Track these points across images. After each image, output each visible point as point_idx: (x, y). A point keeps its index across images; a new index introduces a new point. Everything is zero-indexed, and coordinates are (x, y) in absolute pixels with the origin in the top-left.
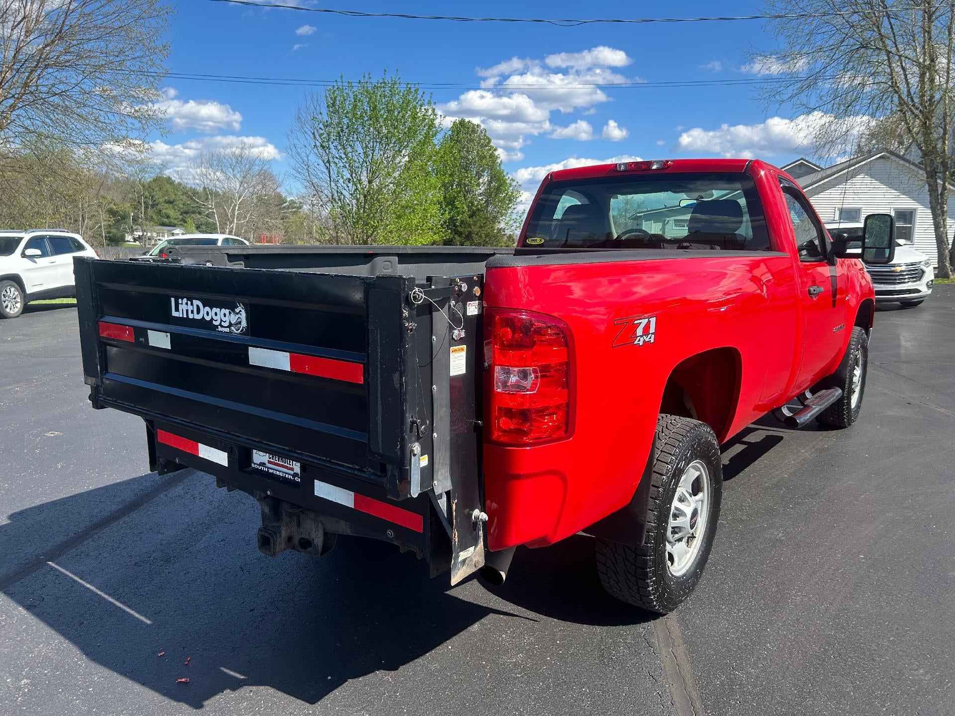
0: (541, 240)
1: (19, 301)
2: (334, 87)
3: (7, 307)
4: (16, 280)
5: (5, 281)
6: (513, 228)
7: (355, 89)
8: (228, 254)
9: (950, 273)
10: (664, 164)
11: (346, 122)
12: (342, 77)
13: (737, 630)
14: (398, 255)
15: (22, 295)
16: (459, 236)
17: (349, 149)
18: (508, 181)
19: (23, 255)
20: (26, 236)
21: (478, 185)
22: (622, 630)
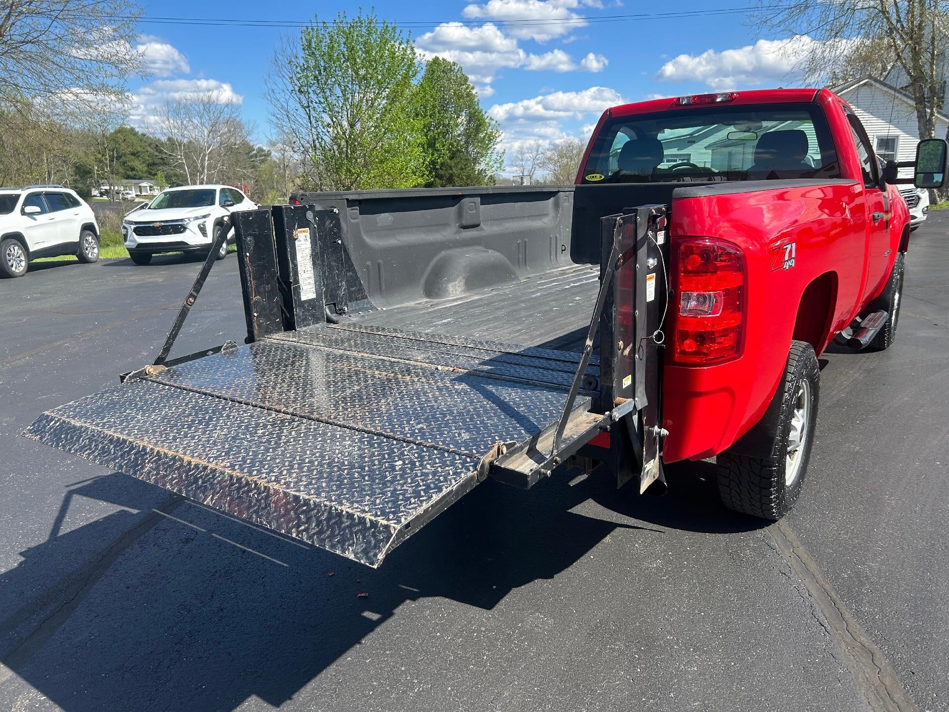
0: (601, 177)
1: (23, 259)
2: (307, 28)
3: (12, 266)
4: (18, 238)
5: (9, 240)
6: (493, 169)
7: (330, 30)
8: (347, 199)
9: (938, 199)
10: (729, 96)
11: (323, 65)
12: (316, 17)
13: (847, 532)
14: (481, 196)
15: (26, 253)
16: (440, 179)
17: (328, 93)
18: (487, 121)
19: (23, 213)
20: (24, 194)
21: (457, 126)
22: (742, 535)
